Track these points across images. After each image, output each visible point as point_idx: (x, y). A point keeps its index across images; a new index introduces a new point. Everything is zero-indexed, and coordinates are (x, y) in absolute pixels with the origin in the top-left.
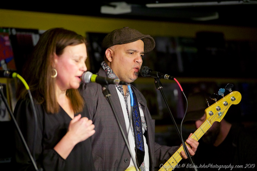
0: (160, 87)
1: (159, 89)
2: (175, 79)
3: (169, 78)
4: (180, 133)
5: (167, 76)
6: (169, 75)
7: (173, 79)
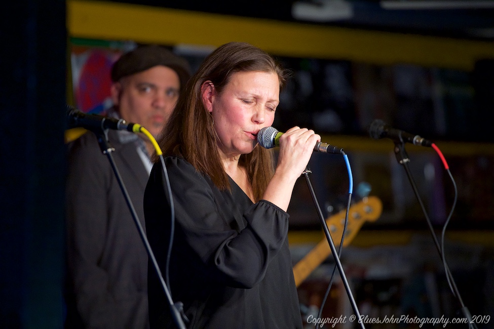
0: (405, 160)
1: (403, 164)
2: (433, 145)
3: (423, 144)
4: (439, 248)
5: (417, 139)
6: (422, 137)
7: (430, 146)
